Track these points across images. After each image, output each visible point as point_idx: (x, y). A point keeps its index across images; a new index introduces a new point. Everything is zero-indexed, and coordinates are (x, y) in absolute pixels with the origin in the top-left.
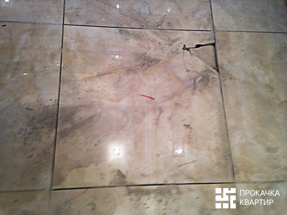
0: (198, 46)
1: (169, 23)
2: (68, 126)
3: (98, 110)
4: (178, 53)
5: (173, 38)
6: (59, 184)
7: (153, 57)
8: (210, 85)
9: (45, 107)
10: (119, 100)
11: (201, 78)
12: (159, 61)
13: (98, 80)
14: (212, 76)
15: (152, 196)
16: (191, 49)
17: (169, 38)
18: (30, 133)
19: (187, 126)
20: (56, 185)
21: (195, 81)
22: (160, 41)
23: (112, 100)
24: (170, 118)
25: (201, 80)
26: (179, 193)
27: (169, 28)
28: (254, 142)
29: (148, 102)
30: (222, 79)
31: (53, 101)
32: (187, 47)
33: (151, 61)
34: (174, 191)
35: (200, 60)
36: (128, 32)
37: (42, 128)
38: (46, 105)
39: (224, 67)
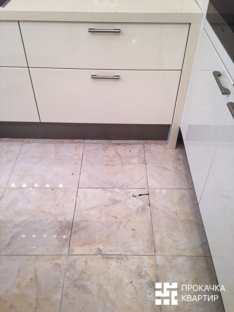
0: (140, 195)
1: (126, 186)
2: (77, 229)
3: (91, 223)
4: (130, 198)
5: (128, 192)
6: (71, 253)
7: (118, 200)
8: (145, 212)
9: (67, 221)
10: (100, 218)
11: (141, 209)
12: (120, 201)
13: (92, 210)
14: (146, 208)
15: (114, 260)
16: (137, 197)
17: (126, 192)
18: (60, 232)
19: (133, 230)
20: (70, 253)
21: (138, 210)
22: (122, 193)
23: (97, 218)
24: (124, 226)
25: (141, 210)
26: (127, 259)
27: (127, 188)
28: (167, 237)
29: (114, 219)
30: (151, 209)
31: (71, 219)
32: (134, 195)
33: (117, 202)
34: (125, 258)
35: (141, 201)
36: (107, 190)
37: (66, 230)
38: (68, 220)
39: (153, 204)
